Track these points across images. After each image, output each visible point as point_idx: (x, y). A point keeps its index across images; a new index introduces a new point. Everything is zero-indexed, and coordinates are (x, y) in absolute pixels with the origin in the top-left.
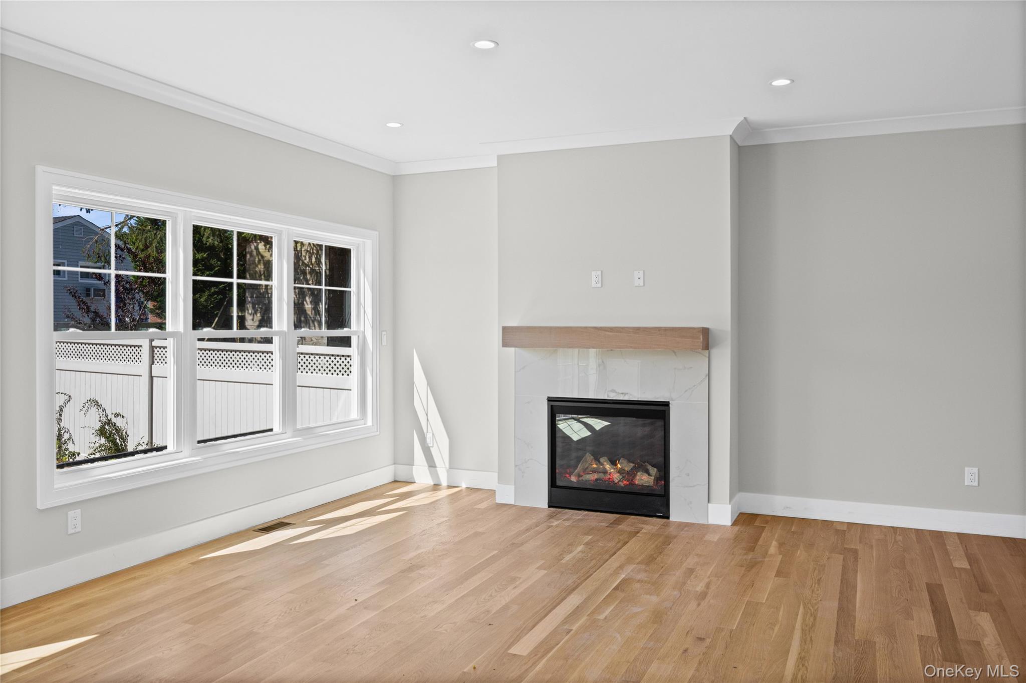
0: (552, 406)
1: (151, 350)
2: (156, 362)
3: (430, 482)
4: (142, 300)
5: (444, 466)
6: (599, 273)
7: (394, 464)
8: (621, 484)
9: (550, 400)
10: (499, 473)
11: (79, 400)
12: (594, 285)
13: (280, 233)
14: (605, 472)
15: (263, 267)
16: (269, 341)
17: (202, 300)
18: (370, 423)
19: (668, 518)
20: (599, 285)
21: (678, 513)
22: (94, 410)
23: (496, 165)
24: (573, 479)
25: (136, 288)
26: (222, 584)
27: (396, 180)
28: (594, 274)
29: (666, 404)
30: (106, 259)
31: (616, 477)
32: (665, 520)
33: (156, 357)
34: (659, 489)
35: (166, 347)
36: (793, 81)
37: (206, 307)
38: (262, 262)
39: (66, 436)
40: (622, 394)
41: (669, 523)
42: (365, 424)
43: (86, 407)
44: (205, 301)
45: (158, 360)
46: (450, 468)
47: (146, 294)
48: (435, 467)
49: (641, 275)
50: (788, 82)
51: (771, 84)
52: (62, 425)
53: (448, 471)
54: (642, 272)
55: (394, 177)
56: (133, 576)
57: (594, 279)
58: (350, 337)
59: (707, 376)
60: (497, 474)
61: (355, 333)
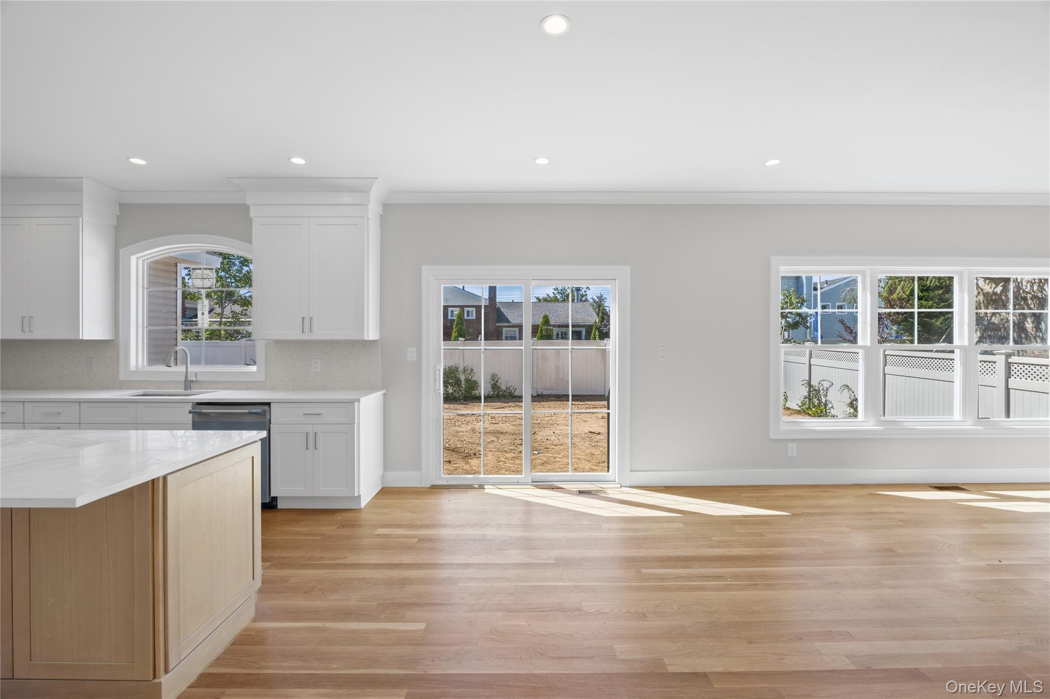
1: (885, 357)
2: (888, 365)
4: (889, 325)
11: (837, 385)
15: (982, 297)
17: (938, 323)
22: (846, 391)
25: (884, 318)
26: (884, 513)
30: (855, 301)
33: (888, 361)
37: (940, 328)
38: (981, 293)
39: (830, 405)
43: (842, 389)
44: (941, 324)
45: (889, 363)
47: (892, 321)
52: (827, 398)
56: (828, 490)
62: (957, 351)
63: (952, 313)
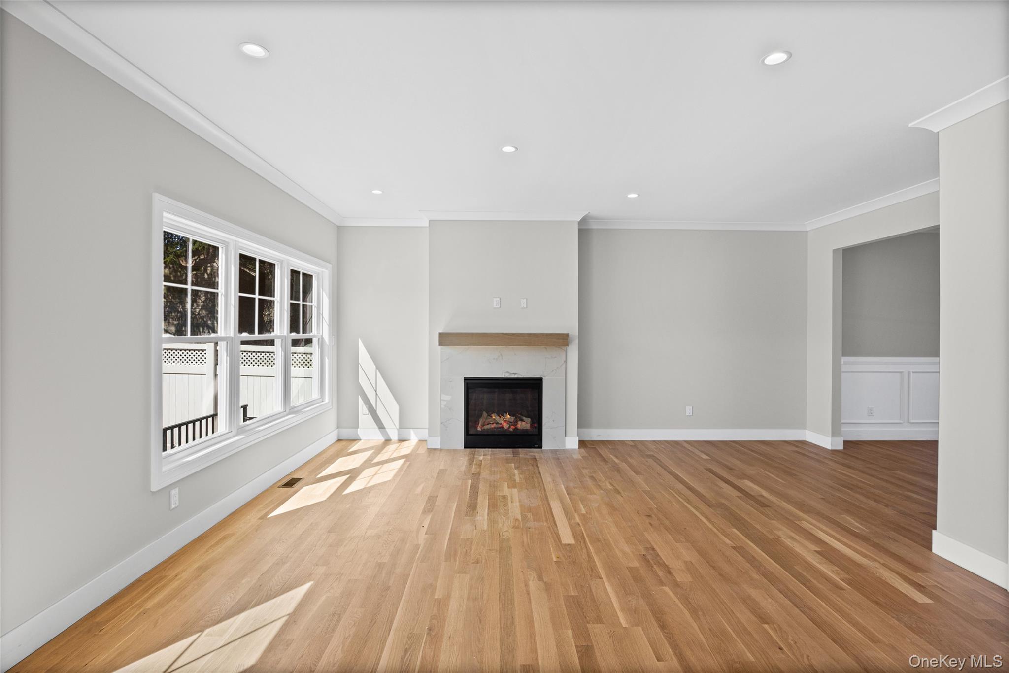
0: (467, 383)
3: (380, 439)
5: (394, 427)
6: (499, 299)
7: (338, 428)
8: (511, 429)
9: (466, 379)
10: (429, 429)
12: (495, 306)
13: (282, 262)
14: (497, 423)
16: (271, 343)
18: (327, 400)
19: (541, 448)
20: (498, 306)
21: (547, 444)
23: (428, 225)
24: (479, 429)
27: (340, 230)
28: (495, 299)
29: (540, 380)
31: (506, 426)
32: (540, 450)
34: (536, 431)
35: (205, 350)
36: (639, 195)
40: (513, 374)
41: (542, 451)
42: (322, 401)
46: (400, 428)
48: (384, 428)
49: (525, 301)
50: (636, 195)
51: (627, 196)
53: (398, 430)
54: (525, 300)
55: (339, 228)
57: (495, 302)
58: (312, 339)
59: (564, 362)
60: (427, 430)
61: (315, 336)
62: (277, 342)
63: (272, 302)
